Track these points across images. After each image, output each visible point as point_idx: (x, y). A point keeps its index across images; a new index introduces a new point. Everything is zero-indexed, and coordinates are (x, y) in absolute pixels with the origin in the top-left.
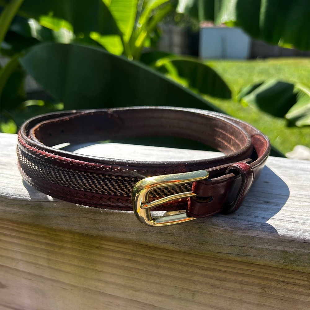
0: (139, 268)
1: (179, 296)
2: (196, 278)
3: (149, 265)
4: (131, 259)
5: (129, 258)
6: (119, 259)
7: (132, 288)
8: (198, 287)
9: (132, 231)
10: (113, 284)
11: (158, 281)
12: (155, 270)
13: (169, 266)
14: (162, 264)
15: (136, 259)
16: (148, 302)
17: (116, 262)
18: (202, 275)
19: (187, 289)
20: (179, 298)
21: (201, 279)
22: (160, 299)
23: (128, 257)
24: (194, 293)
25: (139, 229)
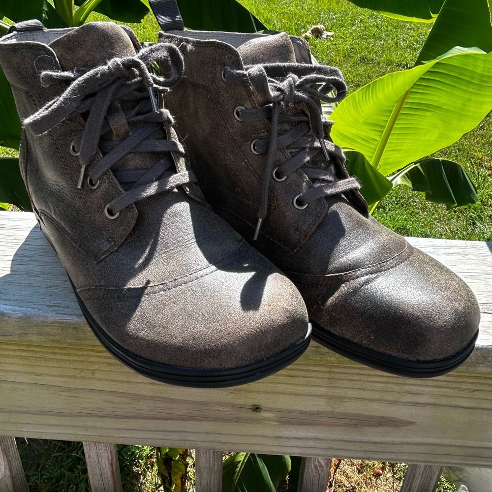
0: (36, 356)
1: (81, 376)
2: (92, 359)
3: (45, 353)
4: (26, 349)
5: (24, 349)
6: (15, 350)
7: (34, 374)
8: (96, 367)
9: (13, 334)
10: (13, 372)
11: (57, 365)
12: (53, 356)
13: (65, 352)
14: (57, 351)
15: (31, 349)
16: (52, 384)
17: (11, 353)
18: (97, 356)
19: (86, 369)
20: (80, 377)
21: (97, 360)
22: (62, 379)
23: (22, 348)
24: (93, 372)
25: (19, 332)
